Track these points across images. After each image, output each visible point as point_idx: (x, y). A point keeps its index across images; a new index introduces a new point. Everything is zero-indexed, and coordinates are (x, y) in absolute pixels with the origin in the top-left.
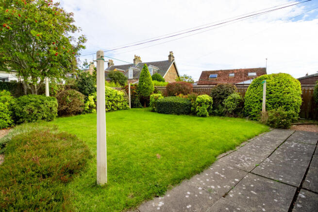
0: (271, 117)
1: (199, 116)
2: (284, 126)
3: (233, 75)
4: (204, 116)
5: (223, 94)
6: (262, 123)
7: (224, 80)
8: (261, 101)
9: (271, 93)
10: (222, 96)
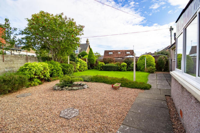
0: (149, 70)
1: (123, 71)
2: (152, 72)
3: (120, 53)
4: (125, 71)
5: (130, 62)
6: (146, 72)
7: (116, 55)
8: (144, 65)
9: (147, 62)
10: (129, 63)
